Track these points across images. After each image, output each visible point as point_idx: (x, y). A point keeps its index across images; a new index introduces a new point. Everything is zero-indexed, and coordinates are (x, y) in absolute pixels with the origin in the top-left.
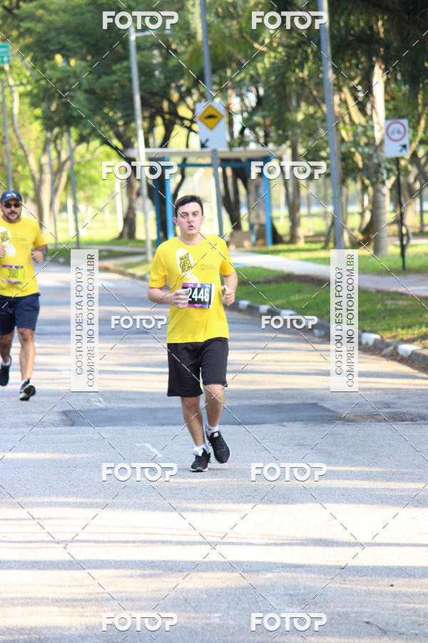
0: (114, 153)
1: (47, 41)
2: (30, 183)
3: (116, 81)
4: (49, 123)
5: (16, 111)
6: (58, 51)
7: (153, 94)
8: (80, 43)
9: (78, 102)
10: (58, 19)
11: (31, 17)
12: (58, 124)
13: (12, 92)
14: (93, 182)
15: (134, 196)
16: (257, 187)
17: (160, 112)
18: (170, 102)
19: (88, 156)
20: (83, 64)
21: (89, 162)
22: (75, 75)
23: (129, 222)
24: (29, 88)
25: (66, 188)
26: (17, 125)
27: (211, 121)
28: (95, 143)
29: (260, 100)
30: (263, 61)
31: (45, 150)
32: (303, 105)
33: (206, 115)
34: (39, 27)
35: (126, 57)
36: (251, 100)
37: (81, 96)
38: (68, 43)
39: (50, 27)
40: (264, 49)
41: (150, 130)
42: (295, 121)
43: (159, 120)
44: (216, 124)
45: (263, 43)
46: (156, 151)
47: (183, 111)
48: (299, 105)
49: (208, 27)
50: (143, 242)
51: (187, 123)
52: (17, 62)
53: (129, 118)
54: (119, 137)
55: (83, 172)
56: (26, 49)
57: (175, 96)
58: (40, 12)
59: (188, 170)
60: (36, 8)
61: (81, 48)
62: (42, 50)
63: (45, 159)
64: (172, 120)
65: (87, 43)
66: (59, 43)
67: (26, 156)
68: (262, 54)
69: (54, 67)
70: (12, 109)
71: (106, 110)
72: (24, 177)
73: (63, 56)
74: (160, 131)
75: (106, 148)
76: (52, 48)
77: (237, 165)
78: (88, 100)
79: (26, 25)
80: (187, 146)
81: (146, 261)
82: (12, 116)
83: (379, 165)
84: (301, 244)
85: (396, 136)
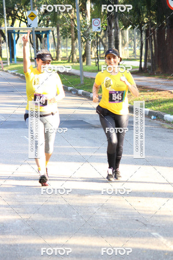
7: (9, 8)
16: (45, 41)
17: (11, 14)
18: (14, 10)
33: (31, 15)
42: (59, 18)
43: (10, 18)
46: (10, 28)
47: (20, 15)
48: (60, 13)
51: (20, 18)
57: (16, 9)
59: (20, 35)
64: (15, 17)
74: (10, 21)
77: (38, 33)
80: (20, 26)
81: (7, 66)
83: (89, 34)
84: (60, 60)
85: (96, 24)
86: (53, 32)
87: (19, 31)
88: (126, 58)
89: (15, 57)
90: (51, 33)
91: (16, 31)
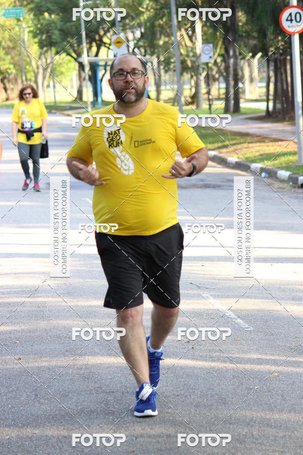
0: (72, 60)
1: (41, 6)
2: (33, 74)
3: (74, 25)
4: (41, 45)
5: (26, 39)
6: (46, 11)
7: (91, 31)
8: (56, 8)
9: (55, 35)
12: (46, 46)
13: (24, 31)
14: (62, 73)
15: (82, 80)
17: (95, 40)
18: (99, 35)
19: (60, 61)
20: (58, 17)
21: (61, 64)
22: (54, 22)
23: (80, 92)
24: (32, 29)
25: (50, 77)
26: (26, 46)
27: (119, 44)
28: (64, 55)
29: (142, 35)
30: (143, 16)
31: (40, 58)
32: (163, 37)
33: (117, 41)
36: (138, 34)
37: (57, 32)
38: (51, 7)
40: (143, 10)
41: (90, 48)
42: (159, 44)
43: (94, 44)
44: (121, 46)
45: (143, 8)
46: (93, 59)
47: (105, 40)
48: (160, 38)
50: (86, 103)
51: (107, 45)
52: (27, 17)
53: (80, 43)
54: (75, 52)
55: (58, 69)
56: (31, 10)
57: (102, 33)
61: (57, 10)
62: (38, 10)
63: (40, 63)
64: (100, 44)
65: (60, 7)
66: (47, 7)
67: (31, 61)
68: (142, 13)
69: (44, 19)
70: (24, 39)
71: (69, 39)
72: (29, 71)
73: (49, 13)
74: (94, 49)
75: (69, 57)
76: (43, 9)
78: (60, 34)
80: (108, 56)
81: (88, 112)
82: (24, 42)
83: (198, 66)
85: (207, 52)
86: (152, 63)
87: (106, 63)
88: (254, 98)
89: (99, 100)
90: (149, 64)
91: (102, 63)
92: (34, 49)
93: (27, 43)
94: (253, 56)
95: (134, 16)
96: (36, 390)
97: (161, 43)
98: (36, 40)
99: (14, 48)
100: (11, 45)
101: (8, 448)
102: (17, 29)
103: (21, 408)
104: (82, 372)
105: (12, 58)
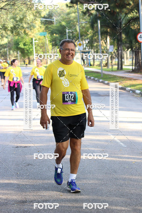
4: (53, 45)
6: (55, 33)
10: (55, 28)
11: (50, 28)
12: (55, 46)
13: (47, 40)
20: (59, 35)
22: (57, 37)
24: (49, 40)
27: (80, 45)
29: (88, 42)
30: (89, 35)
31: (52, 50)
34: (51, 29)
35: (66, 34)
36: (87, 42)
39: (53, 29)
40: (89, 33)
48: (95, 43)
49: (80, 30)
52: (48, 35)
56: (49, 33)
58: (52, 27)
60: (51, 26)
61: (58, 33)
62: (52, 33)
67: (49, 51)
69: (54, 36)
79: (50, 29)
82: (46, 44)
84: (95, 66)
85: (111, 48)
86: (92, 52)
88: (128, 65)
92: (50, 47)
93: (48, 45)
94: (128, 50)
95: (86, 35)
96: (49, 167)
97: (95, 45)
98: (51, 43)
99: (43, 46)
100: (42, 45)
101: (39, 187)
102: (44, 39)
103: (44, 173)
104: (65, 161)
105: (43, 50)
